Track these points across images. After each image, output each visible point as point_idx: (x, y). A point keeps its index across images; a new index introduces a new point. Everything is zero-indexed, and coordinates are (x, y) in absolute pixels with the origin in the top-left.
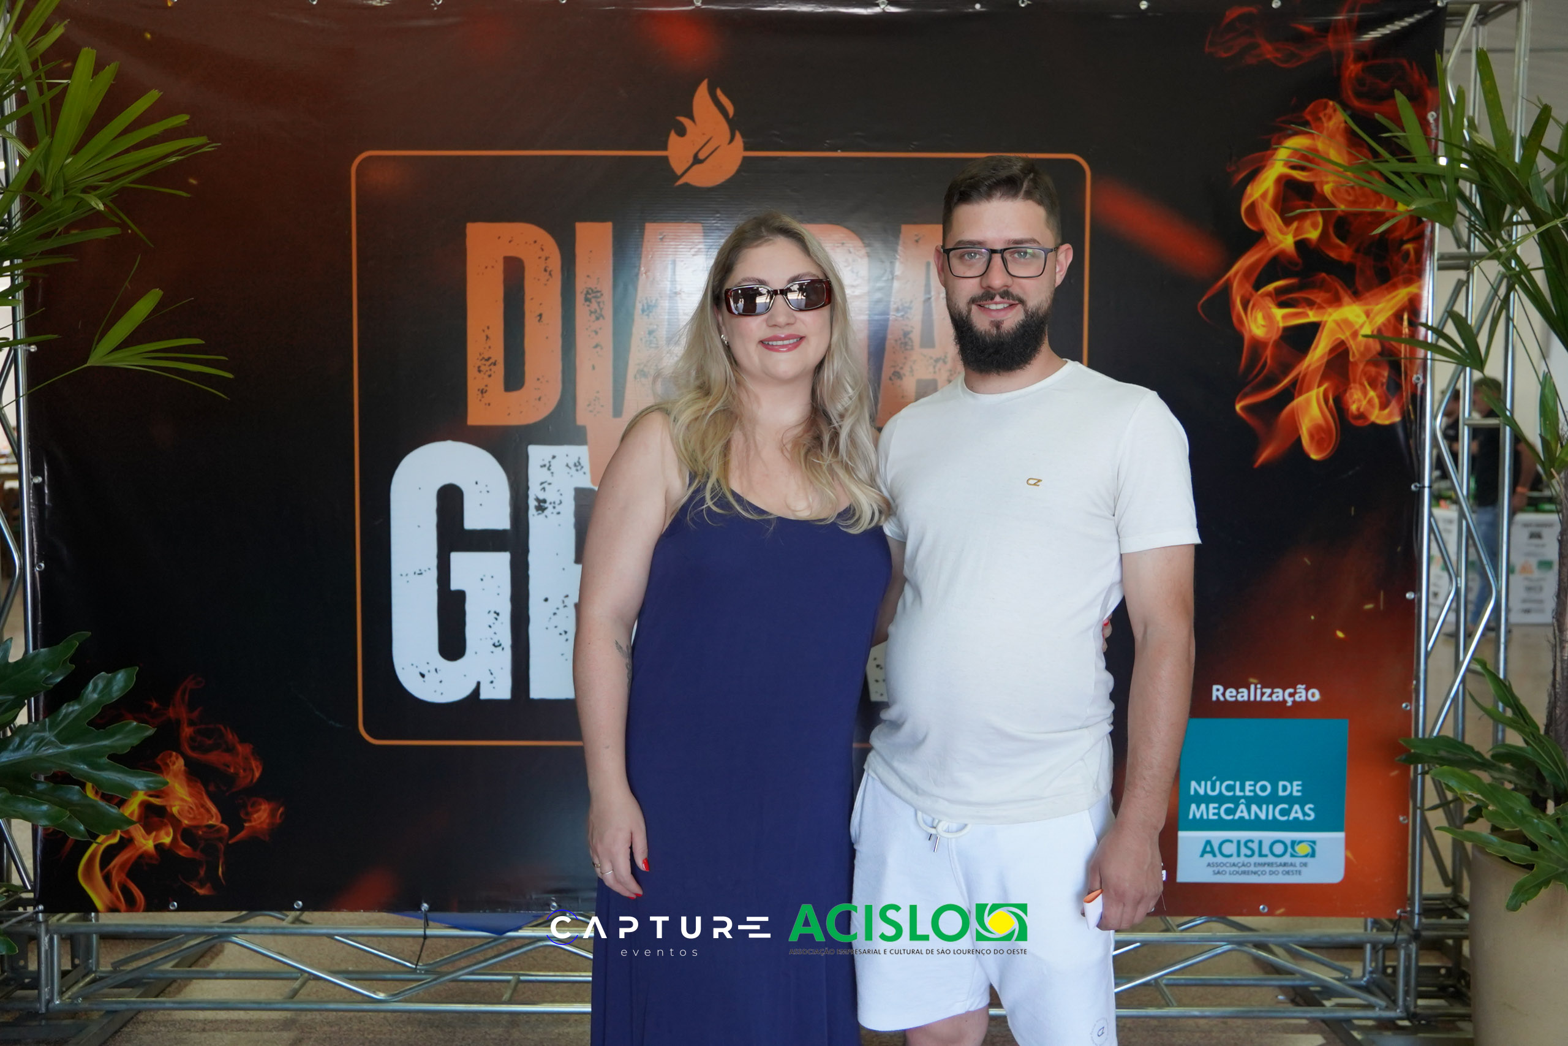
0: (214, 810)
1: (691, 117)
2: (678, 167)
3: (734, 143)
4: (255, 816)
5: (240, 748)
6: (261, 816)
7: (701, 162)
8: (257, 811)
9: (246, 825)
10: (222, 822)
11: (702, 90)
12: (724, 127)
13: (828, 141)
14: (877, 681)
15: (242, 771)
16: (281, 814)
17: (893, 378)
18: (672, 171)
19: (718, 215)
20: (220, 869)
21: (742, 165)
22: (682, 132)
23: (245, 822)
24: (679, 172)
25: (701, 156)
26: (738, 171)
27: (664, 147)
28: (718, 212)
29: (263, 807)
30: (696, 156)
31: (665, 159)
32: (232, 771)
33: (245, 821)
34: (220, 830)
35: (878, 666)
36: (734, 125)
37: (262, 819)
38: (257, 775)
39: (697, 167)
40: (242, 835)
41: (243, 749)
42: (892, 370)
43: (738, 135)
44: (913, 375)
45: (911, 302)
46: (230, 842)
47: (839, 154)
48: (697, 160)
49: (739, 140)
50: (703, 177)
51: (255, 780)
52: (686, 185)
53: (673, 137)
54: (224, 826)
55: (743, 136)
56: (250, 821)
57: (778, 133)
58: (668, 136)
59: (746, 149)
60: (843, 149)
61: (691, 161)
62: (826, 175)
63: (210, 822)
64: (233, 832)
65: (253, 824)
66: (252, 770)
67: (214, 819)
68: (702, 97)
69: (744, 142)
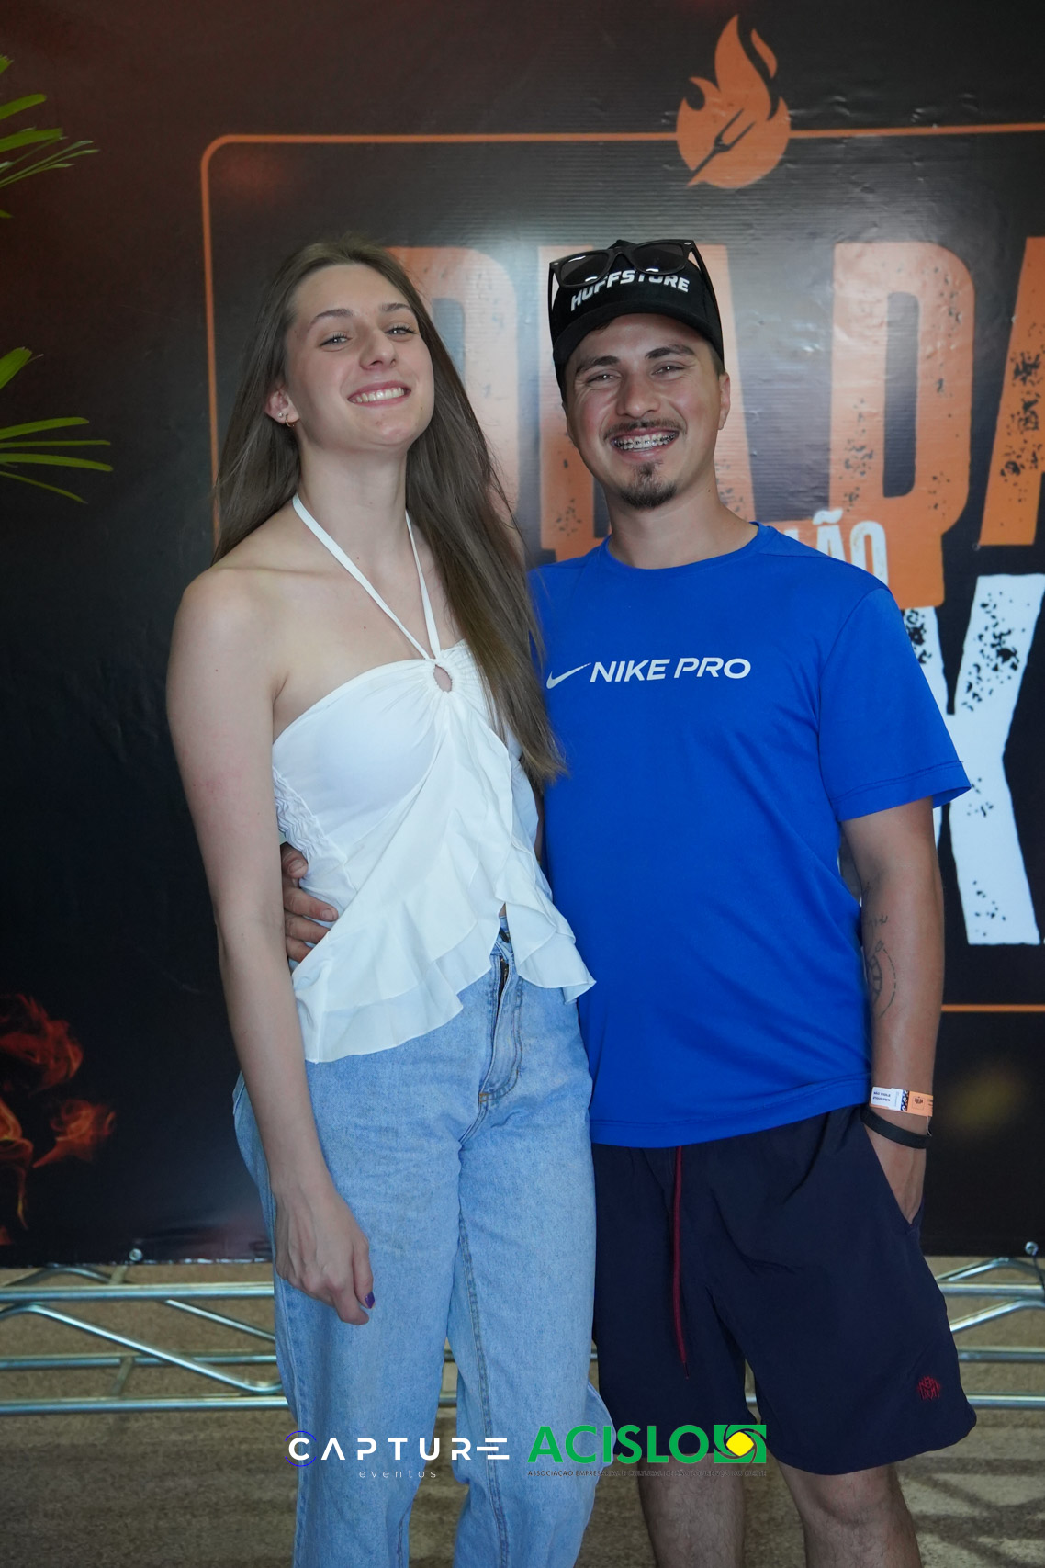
0: (11, 1119)
1: (714, 80)
2: (691, 158)
3: (778, 115)
4: (73, 1126)
5: (50, 1027)
6: (82, 1126)
7: (726, 148)
8: (76, 1119)
9: (60, 1139)
10: (24, 1136)
11: (730, 34)
12: (761, 91)
13: (919, 111)
14: (977, 915)
15: (52, 1062)
16: (112, 1123)
17: (1006, 471)
18: (685, 166)
19: (752, 231)
20: (20, 1207)
21: (787, 153)
22: (698, 101)
23: (58, 1136)
24: (693, 168)
25: (727, 140)
26: (781, 163)
27: (672, 127)
28: (750, 226)
29: (84, 1113)
30: (718, 139)
31: (673, 146)
32: (38, 1061)
33: (60, 1134)
34: (20, 1147)
35: (979, 893)
36: (777, 88)
37: (84, 1130)
38: (76, 1065)
39: (718, 158)
40: (51, 1155)
41: (54, 1029)
42: (1006, 459)
43: (782, 104)
44: (1036, 467)
45: (1038, 356)
46: (36, 1165)
47: (935, 130)
48: (720, 147)
49: (784, 115)
50: (730, 174)
51: (72, 1074)
52: (704, 185)
53: (685, 112)
54: (26, 1142)
55: (791, 107)
56: (64, 1133)
57: (842, 99)
58: (676, 108)
59: (796, 124)
60: (940, 122)
61: (711, 148)
62: (916, 164)
63: (6, 1137)
64: (38, 1154)
65: (70, 1137)
66: (68, 1060)
67: (11, 1133)
68: (728, 45)
69: (791, 116)
